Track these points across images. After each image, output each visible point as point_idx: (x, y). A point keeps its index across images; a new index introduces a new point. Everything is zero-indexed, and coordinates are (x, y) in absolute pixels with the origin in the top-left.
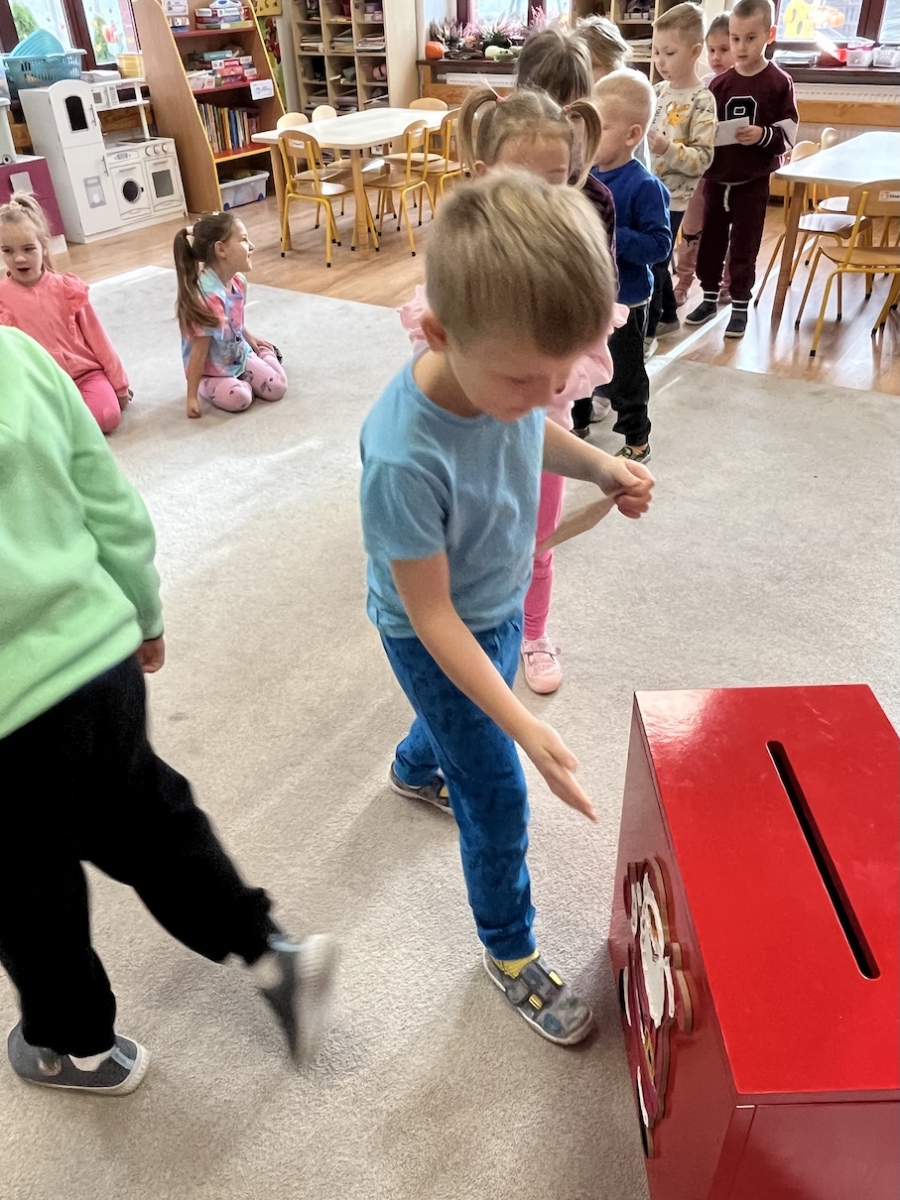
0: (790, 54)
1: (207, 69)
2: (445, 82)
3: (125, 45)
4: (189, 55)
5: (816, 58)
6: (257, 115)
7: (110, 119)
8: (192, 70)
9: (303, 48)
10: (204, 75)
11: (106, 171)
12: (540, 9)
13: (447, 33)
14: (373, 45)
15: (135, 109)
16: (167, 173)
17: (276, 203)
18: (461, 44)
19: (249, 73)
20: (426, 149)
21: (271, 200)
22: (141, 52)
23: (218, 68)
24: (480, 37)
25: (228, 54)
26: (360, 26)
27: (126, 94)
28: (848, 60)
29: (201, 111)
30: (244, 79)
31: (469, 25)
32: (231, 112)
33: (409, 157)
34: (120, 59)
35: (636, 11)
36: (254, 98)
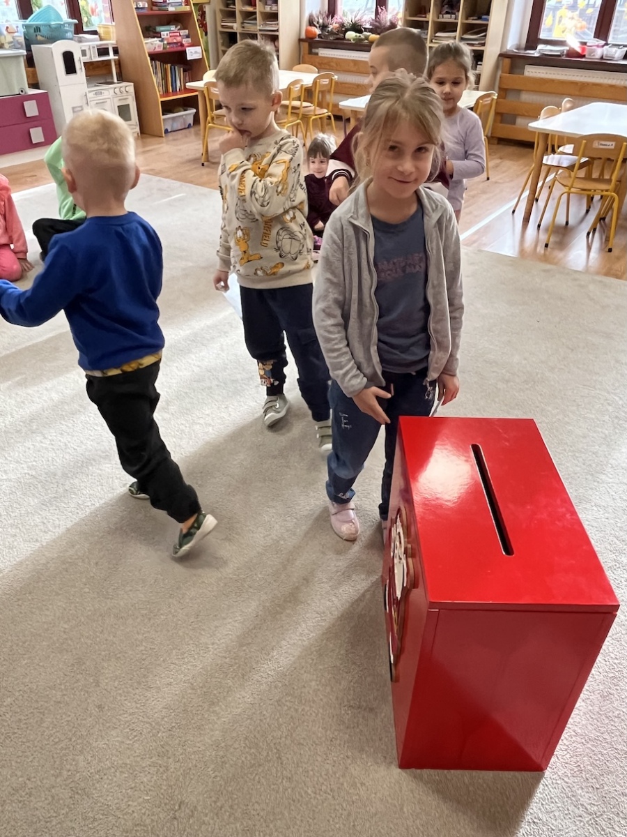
0: (549, 47)
1: (158, 37)
2: (317, 54)
3: (103, 18)
4: (146, 27)
5: (565, 52)
6: (189, 70)
7: (91, 67)
8: (148, 37)
9: (223, 26)
10: (156, 41)
11: (87, 103)
12: (384, 8)
13: (321, 21)
14: (270, 27)
15: (109, 61)
16: (128, 106)
17: (200, 130)
18: (330, 29)
19: (186, 41)
20: (302, 99)
21: (196, 128)
22: (114, 23)
23: (165, 37)
24: (342, 25)
25: (173, 28)
26: (261, 13)
27: (103, 51)
28: (586, 53)
29: (152, 66)
30: (182, 45)
31: (336, 17)
32: (173, 67)
33: (290, 103)
34: (99, 27)
35: (447, 13)
36: (188, 58)
